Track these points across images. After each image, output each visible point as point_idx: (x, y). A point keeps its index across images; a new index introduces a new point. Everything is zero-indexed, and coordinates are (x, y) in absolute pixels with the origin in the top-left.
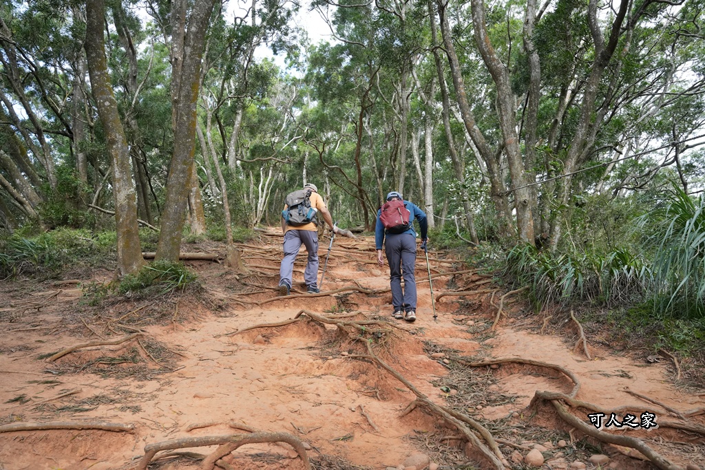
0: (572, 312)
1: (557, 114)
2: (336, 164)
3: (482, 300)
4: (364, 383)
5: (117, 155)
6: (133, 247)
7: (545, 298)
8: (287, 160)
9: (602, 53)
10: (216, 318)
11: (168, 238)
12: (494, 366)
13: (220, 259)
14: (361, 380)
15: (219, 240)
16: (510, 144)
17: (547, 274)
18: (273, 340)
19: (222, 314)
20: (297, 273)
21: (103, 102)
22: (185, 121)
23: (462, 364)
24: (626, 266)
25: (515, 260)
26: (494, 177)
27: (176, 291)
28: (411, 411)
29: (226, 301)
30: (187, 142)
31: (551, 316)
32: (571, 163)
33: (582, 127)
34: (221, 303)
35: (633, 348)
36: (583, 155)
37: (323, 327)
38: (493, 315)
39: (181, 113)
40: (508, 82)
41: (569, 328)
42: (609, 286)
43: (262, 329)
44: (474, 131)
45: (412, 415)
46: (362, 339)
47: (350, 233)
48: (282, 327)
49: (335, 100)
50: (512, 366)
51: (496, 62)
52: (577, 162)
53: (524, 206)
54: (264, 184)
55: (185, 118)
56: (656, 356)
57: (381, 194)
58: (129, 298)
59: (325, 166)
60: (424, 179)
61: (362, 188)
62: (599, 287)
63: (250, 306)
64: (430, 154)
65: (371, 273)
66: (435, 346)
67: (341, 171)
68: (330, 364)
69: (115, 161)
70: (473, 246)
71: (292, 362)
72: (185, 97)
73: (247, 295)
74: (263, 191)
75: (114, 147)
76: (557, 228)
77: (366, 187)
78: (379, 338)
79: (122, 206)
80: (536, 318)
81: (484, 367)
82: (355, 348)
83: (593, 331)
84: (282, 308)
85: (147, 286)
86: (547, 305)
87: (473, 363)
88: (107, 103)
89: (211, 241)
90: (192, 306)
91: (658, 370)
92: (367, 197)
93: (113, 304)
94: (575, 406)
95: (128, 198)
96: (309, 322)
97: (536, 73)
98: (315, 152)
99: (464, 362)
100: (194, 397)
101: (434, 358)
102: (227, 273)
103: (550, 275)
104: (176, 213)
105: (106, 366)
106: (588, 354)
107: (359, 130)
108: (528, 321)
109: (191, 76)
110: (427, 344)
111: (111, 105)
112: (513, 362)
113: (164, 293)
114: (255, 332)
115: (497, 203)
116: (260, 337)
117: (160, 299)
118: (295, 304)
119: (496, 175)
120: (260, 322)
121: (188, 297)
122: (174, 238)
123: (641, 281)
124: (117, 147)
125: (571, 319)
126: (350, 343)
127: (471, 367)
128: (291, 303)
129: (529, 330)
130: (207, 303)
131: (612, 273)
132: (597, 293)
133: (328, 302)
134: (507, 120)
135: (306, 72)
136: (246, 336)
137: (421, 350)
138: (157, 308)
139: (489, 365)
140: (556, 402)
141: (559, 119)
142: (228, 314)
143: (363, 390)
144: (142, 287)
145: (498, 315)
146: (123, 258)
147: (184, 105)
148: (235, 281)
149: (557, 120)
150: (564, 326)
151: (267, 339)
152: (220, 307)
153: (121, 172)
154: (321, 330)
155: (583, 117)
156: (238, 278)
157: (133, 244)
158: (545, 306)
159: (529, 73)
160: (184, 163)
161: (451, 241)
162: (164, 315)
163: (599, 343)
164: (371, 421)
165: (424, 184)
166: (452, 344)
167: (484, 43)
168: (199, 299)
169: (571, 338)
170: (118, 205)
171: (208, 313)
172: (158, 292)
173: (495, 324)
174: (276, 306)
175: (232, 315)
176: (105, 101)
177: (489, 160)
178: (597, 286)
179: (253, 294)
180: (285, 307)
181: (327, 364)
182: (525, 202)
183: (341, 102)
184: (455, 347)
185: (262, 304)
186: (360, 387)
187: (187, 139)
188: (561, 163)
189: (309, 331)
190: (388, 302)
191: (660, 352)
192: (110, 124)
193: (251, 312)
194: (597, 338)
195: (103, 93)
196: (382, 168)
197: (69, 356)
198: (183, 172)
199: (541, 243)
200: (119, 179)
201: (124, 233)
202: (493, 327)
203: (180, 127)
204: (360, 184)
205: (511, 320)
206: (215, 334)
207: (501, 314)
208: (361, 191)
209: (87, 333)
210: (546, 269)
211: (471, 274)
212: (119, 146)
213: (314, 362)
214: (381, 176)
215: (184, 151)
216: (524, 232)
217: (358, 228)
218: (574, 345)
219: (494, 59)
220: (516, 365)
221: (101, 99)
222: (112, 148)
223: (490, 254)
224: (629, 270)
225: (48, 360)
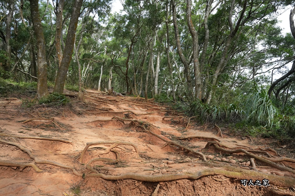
0: (216, 124)
1: (212, 53)
2: (118, 65)
3: (181, 120)
4: (145, 140)
5: (41, 47)
6: (44, 86)
7: (205, 120)
8: (98, 61)
9: (232, 32)
10: (79, 117)
11: (59, 84)
12: (189, 139)
13: (76, 96)
14: (143, 139)
15: (70, 90)
16: (196, 62)
17: (207, 111)
18: (104, 126)
19: (81, 116)
20: (106, 105)
21: (37, 25)
22: (71, 38)
23: (177, 139)
24: (236, 109)
25: (194, 106)
26: (188, 74)
27: (62, 105)
28: (166, 146)
29: (81, 112)
30: (71, 46)
31: (208, 126)
32: (217, 72)
33: (223, 58)
34: (79, 112)
35: (237, 136)
36: (222, 69)
37: (124, 123)
38: (185, 125)
39: (69, 34)
40: (197, 38)
41: (215, 129)
42: (229, 116)
43: (99, 122)
44: (182, 56)
45: (166, 147)
46: (141, 126)
47: (120, 94)
48: (107, 122)
49: (121, 38)
50: (196, 139)
51: (193, 30)
52: (220, 72)
53: (199, 86)
54: (85, 71)
55: (71, 36)
56: (245, 137)
57: (135, 79)
58: (44, 106)
59: (114, 65)
60: (155, 74)
61: (128, 76)
62: (226, 116)
63: (91, 114)
64: (158, 64)
65: (134, 109)
66: (165, 133)
67: (119, 68)
68: (130, 133)
69: (40, 50)
70: (174, 102)
71: (115, 132)
72: (72, 28)
73: (89, 110)
74: (84, 73)
75: (40, 44)
76: (210, 96)
77: (129, 76)
78: (147, 126)
79: (41, 68)
80: (202, 126)
81: (185, 139)
82: (138, 129)
83: (223, 130)
84: (104, 116)
85: (51, 102)
86: (206, 122)
87: (180, 138)
88: (39, 26)
89: (67, 90)
90: (69, 112)
91: (245, 141)
92: (129, 80)
93: (37, 108)
94: (221, 146)
95: (44, 66)
96: (117, 121)
97: (207, 36)
98: (110, 59)
99: (177, 138)
100: (85, 138)
101: (166, 136)
102: (79, 102)
103: (208, 112)
104: (64, 74)
105: (45, 127)
106: (222, 136)
107: (129, 51)
108: (199, 127)
109: (75, 19)
110: (162, 132)
111: (40, 26)
112: (196, 137)
113: (58, 105)
114: (97, 123)
115: (188, 84)
116: (99, 124)
117: (56, 108)
118: (109, 115)
119: (189, 73)
120: (96, 119)
121: (67, 108)
122: (62, 84)
123: (240, 115)
124: (41, 44)
125: (216, 126)
126: (136, 128)
127: (180, 140)
128: (107, 115)
129: (200, 130)
130: (74, 111)
131: (230, 111)
132: (225, 118)
133: (121, 116)
134: (195, 53)
135: (107, 25)
136: (93, 124)
137: (160, 134)
138: (55, 111)
139: (187, 139)
140: (215, 144)
141: (213, 56)
142: (83, 116)
143: (144, 142)
144: (49, 102)
145: (188, 125)
146: (40, 90)
147: (71, 31)
148: (83, 105)
149: (212, 56)
150: (213, 129)
151: (101, 126)
152: (79, 113)
153: (42, 55)
154: (123, 124)
155: (224, 55)
156: (84, 104)
157: (44, 85)
158: (205, 123)
159: (205, 36)
160: (69, 54)
161: (164, 100)
162: (59, 114)
163: (225, 134)
164: (151, 149)
165: (155, 76)
166: (171, 133)
167: (190, 23)
168: (71, 110)
169: (216, 132)
170: (40, 68)
171: (75, 115)
172: (55, 105)
173: (187, 128)
174: (101, 115)
175: (85, 117)
176: (38, 25)
177: (187, 68)
178: (225, 116)
179: (91, 110)
180: (105, 116)
181: (129, 133)
182: (199, 84)
183: (123, 39)
184: (173, 134)
185: (96, 114)
186: (143, 141)
187: (71, 45)
188: (214, 71)
189: (117, 124)
190: (144, 118)
191: (246, 136)
192: (39, 34)
193: (91, 116)
194: (225, 132)
195: (37, 21)
196: (136, 68)
197: (30, 122)
198: (68, 58)
199: (204, 101)
200: (41, 58)
201: (41, 80)
202: (186, 128)
203: (68, 39)
204: (127, 74)
205: (193, 127)
206: (81, 122)
207: (189, 125)
208: (127, 77)
209: (30, 117)
210: (207, 109)
211: (174, 112)
212: (42, 44)
213: (124, 133)
214: (136, 72)
215: (69, 49)
216: (198, 96)
217: (124, 93)
218: (217, 134)
219: (193, 29)
220: (197, 139)
221: (36, 23)
222: (39, 44)
223: (182, 105)
224: (236, 111)
225: (22, 123)
